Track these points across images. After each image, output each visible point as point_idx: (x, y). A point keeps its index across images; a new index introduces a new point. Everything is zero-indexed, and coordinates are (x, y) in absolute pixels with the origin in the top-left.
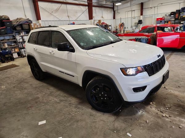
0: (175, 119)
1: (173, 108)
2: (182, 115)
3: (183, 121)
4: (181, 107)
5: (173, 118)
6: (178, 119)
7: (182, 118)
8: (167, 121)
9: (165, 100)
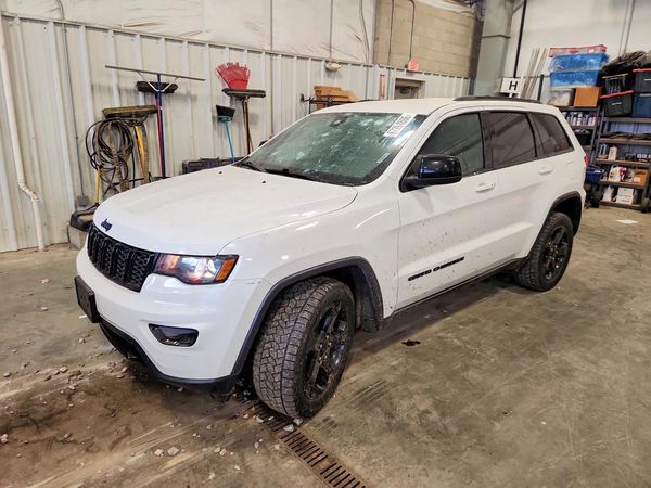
0: (31, 383)
1: (62, 403)
2: (21, 402)
3: (11, 390)
4: (41, 421)
5: (40, 380)
6: (27, 386)
7: (17, 394)
8: (46, 368)
9: (106, 406)
